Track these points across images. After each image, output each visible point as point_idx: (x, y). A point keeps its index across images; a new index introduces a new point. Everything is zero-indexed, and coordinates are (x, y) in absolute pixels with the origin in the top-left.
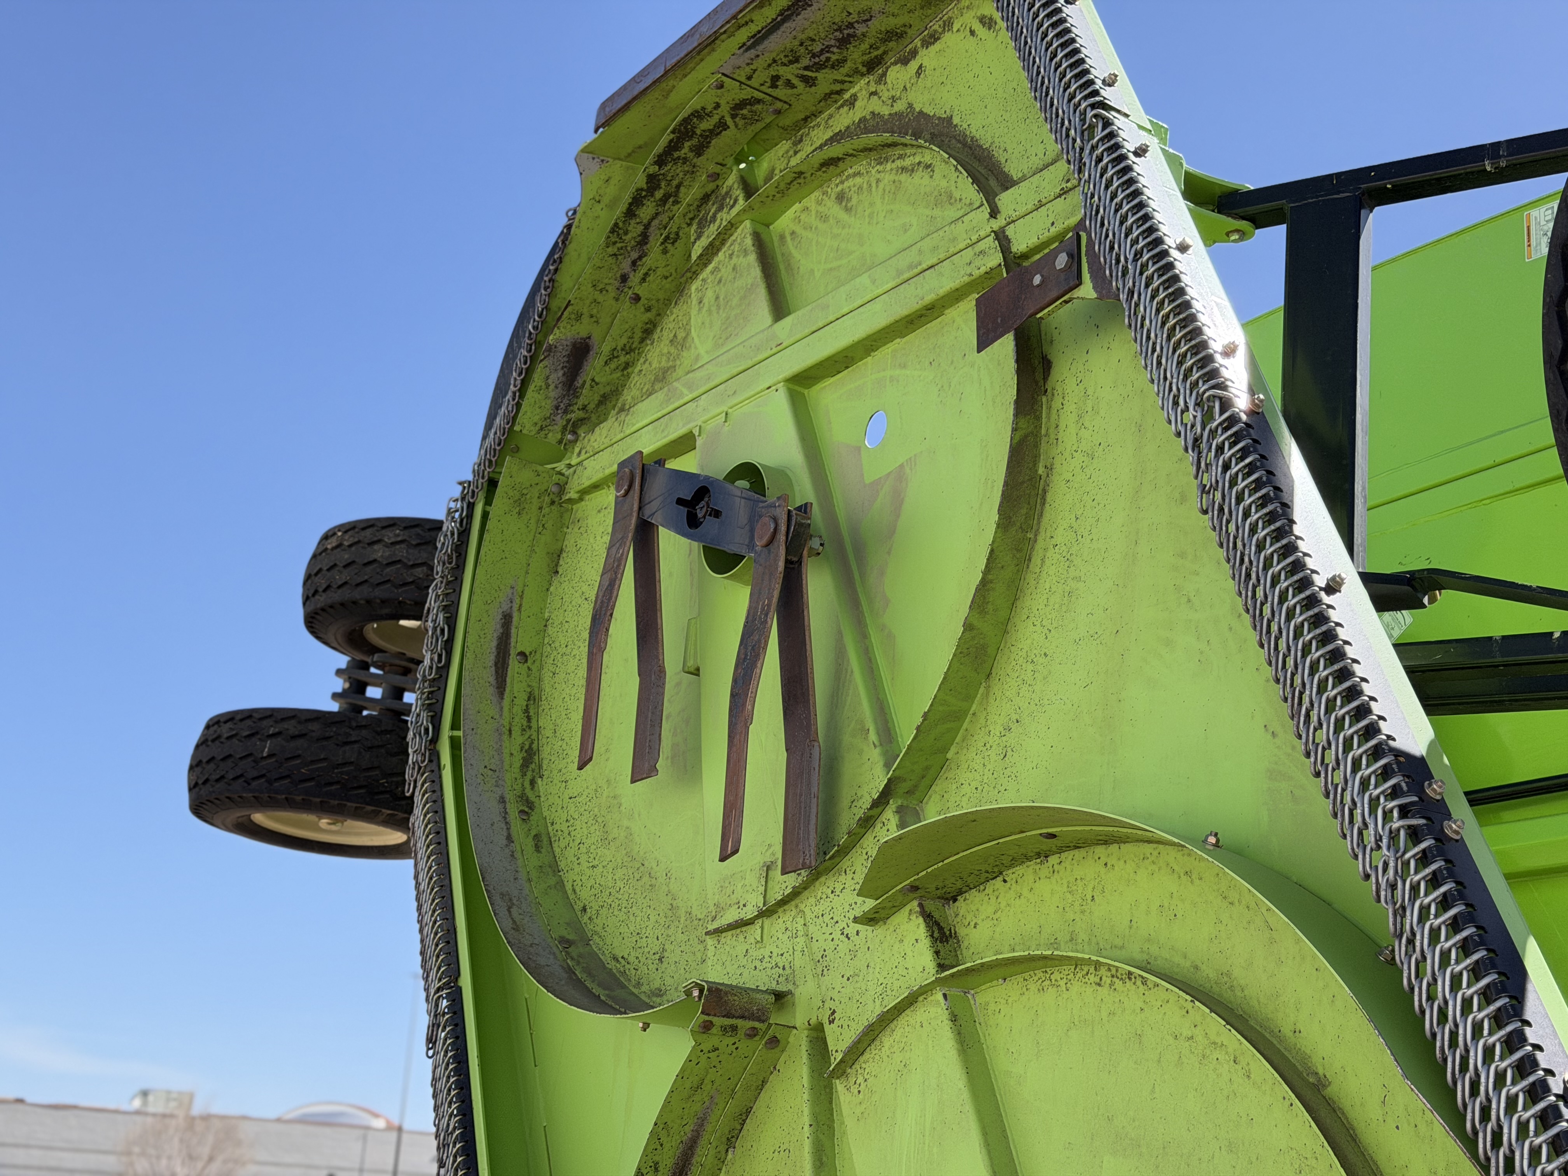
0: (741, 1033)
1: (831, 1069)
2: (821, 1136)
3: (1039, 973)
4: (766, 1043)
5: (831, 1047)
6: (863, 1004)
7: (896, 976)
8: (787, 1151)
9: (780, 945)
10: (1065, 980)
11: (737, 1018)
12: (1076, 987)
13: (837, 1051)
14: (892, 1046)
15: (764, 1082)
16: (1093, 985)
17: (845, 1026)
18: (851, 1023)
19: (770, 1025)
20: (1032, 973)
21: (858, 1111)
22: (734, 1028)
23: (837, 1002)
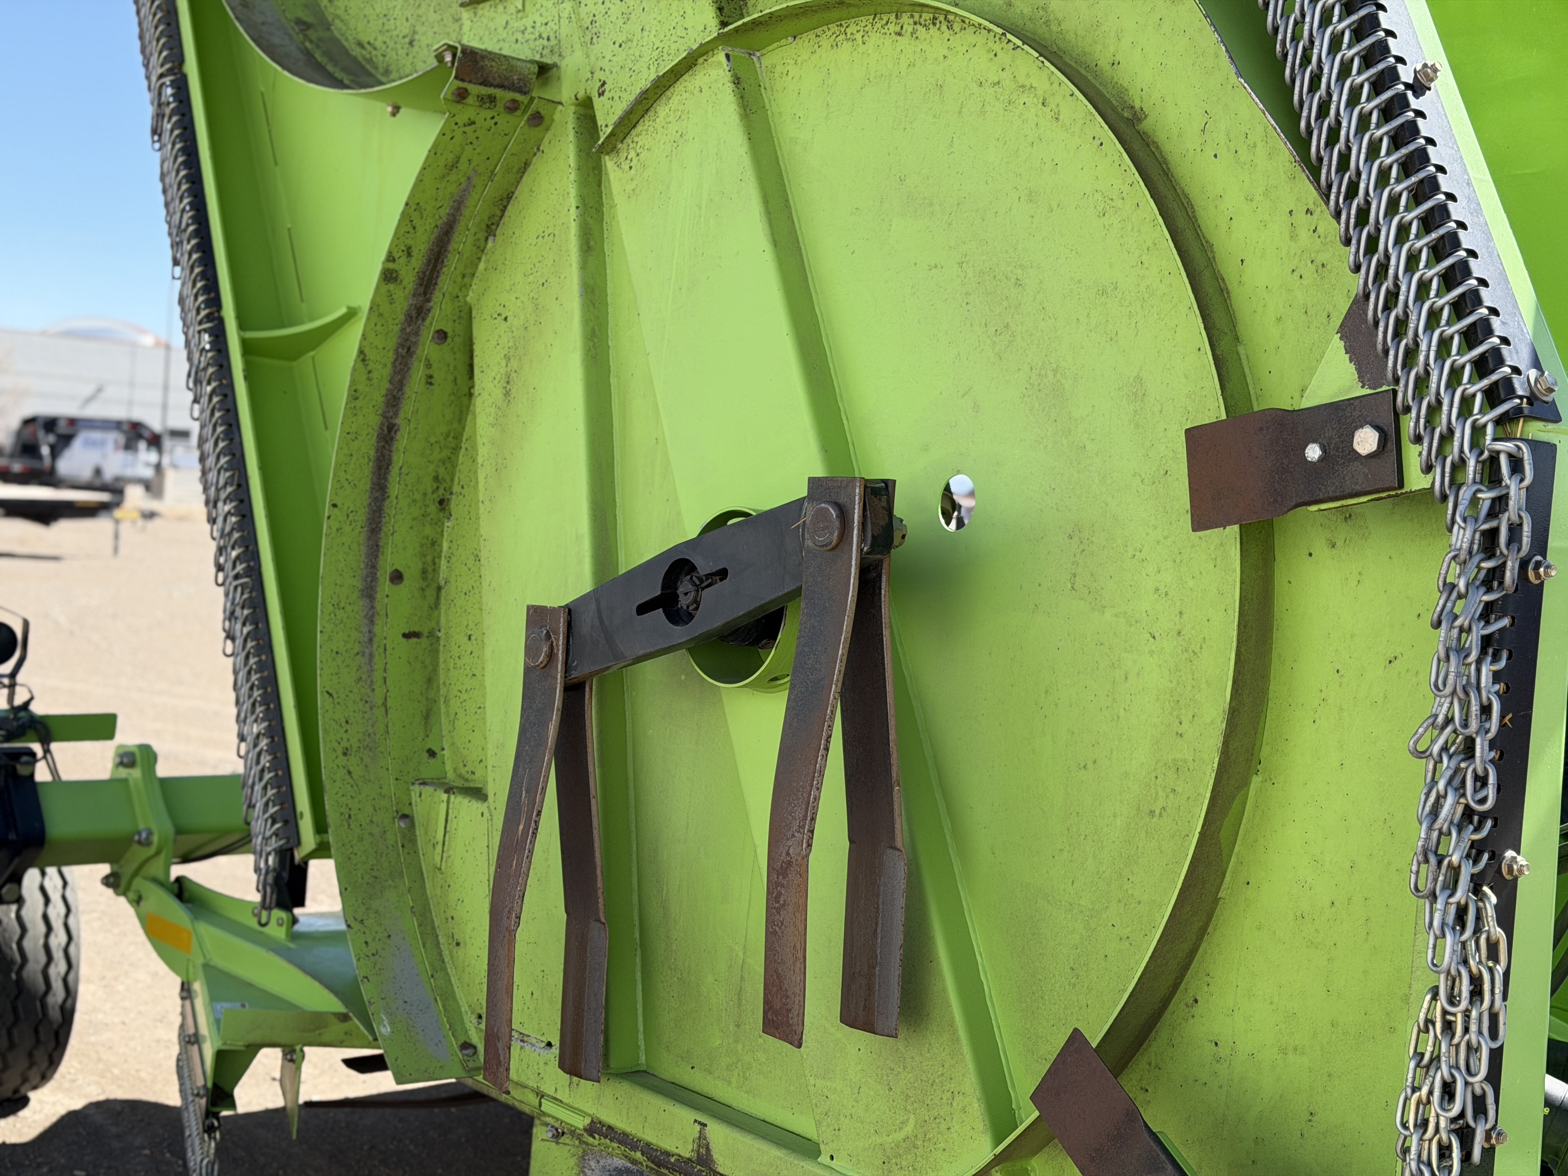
0: (500, 106)
1: (600, 142)
2: (589, 219)
3: (833, 27)
4: (529, 119)
5: (600, 122)
6: (637, 72)
7: (674, 38)
8: (552, 236)
9: (545, 14)
10: (861, 33)
11: (496, 86)
12: (874, 38)
13: (607, 126)
14: (668, 116)
15: (527, 165)
16: (893, 34)
17: (616, 98)
18: (622, 95)
19: (532, 99)
20: (825, 28)
21: (629, 187)
22: (492, 99)
23: (608, 72)
